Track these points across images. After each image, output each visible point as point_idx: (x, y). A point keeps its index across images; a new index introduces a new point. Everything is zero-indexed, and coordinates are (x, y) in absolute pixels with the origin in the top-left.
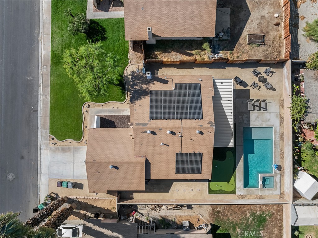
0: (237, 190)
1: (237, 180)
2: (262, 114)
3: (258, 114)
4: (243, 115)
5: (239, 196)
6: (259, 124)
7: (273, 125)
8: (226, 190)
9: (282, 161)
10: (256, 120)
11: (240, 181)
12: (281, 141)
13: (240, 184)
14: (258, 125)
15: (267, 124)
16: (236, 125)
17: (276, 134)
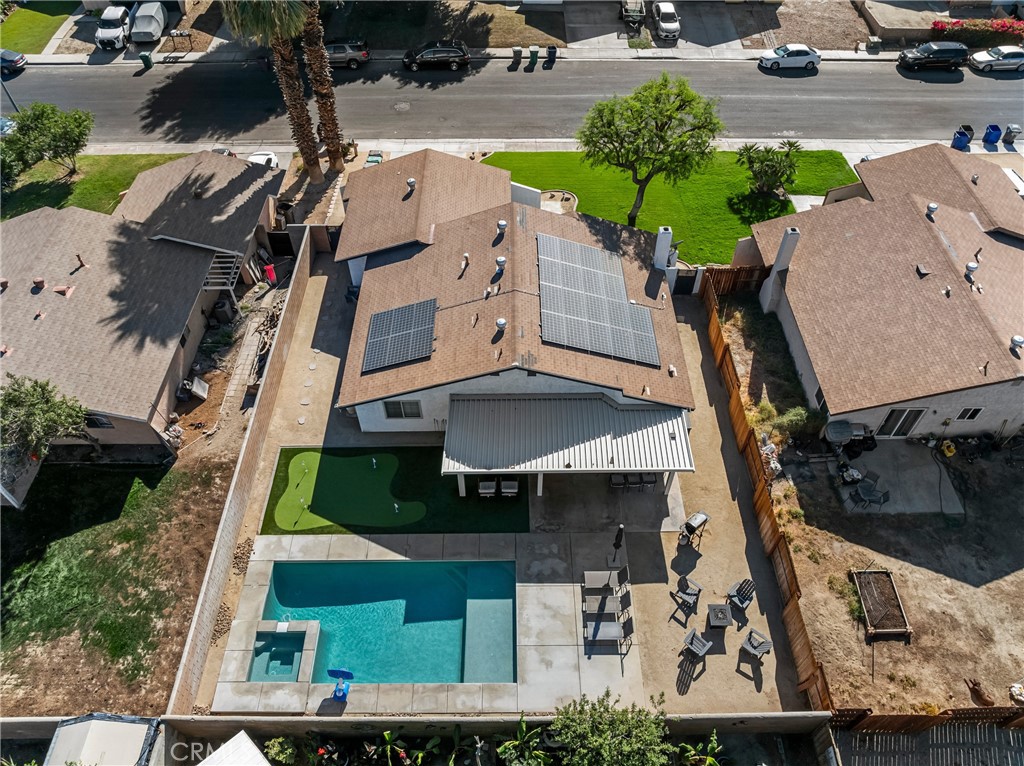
0: (273, 538)
1: (311, 537)
2: (571, 633)
3: (569, 616)
4: (561, 558)
5: (249, 543)
6: (528, 620)
7: (523, 682)
8: (282, 501)
10: (546, 607)
11: (304, 549)
13: (295, 549)
15: (528, 653)
16: (523, 534)
17: (486, 696)
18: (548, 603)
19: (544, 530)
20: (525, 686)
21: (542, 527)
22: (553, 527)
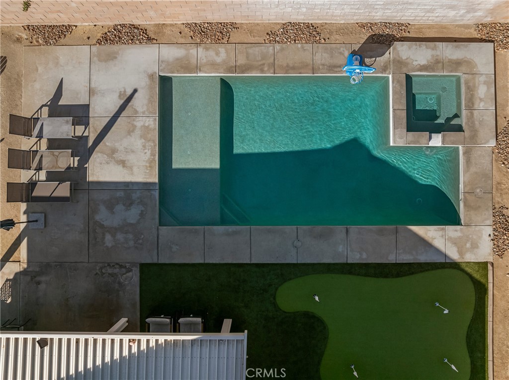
0: (470, 258)
4: (102, 226)
5: (499, 250)
6: (144, 146)
7: (151, 76)
9: (331, 33)
10: (123, 163)
12: (232, 40)
14: (149, 153)
15: (145, 108)
16: (149, 261)
17: (194, 61)
18: (120, 168)
19: (121, 266)
20: (150, 71)
21: (124, 270)
22: (110, 271)
